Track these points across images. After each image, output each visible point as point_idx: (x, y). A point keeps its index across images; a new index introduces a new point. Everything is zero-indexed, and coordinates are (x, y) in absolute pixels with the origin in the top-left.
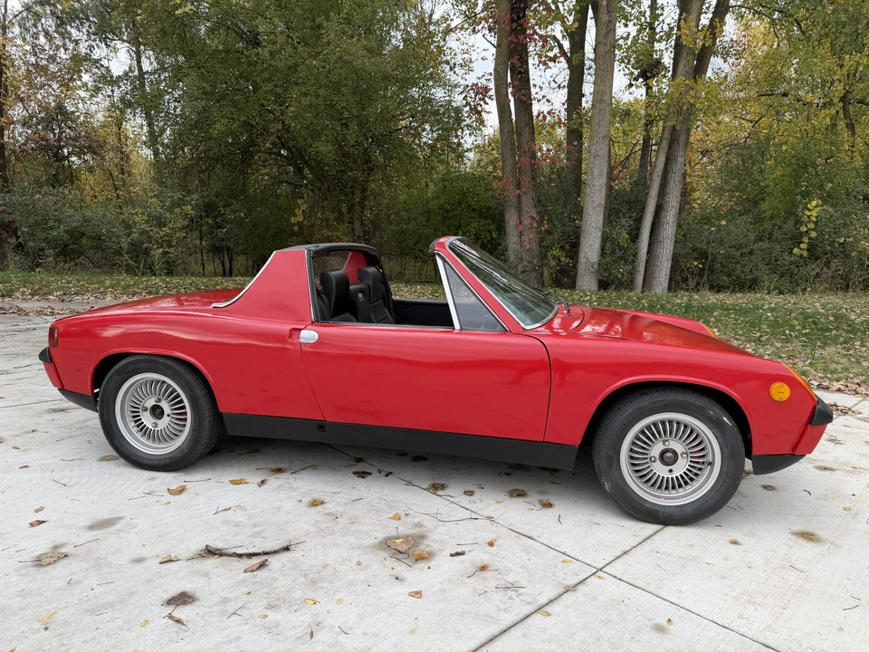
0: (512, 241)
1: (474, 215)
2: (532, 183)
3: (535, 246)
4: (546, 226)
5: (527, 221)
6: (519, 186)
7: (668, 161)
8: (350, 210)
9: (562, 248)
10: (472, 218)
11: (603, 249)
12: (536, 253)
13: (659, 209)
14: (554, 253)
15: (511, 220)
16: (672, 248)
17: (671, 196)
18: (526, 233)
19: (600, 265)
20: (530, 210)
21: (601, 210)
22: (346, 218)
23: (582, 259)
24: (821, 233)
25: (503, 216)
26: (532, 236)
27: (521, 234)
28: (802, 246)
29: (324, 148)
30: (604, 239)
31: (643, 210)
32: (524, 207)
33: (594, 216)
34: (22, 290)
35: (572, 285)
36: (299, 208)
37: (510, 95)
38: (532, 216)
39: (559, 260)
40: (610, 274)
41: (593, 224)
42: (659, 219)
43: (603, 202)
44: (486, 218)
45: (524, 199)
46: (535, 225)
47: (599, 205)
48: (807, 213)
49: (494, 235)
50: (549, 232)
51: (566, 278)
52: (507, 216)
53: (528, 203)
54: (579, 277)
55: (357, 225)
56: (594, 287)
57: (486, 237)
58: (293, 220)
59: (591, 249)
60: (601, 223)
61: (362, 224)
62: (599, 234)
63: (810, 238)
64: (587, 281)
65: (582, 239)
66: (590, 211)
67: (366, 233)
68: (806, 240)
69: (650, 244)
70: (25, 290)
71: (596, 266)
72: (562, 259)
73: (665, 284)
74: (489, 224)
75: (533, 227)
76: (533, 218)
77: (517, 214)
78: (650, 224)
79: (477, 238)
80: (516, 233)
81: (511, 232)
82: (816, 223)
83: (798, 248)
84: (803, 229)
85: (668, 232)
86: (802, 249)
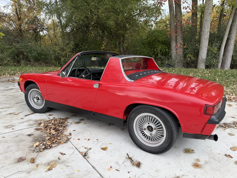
0: (173, 52)
1: (160, 43)
2: (181, 32)
3: (181, 54)
4: (186, 46)
5: (179, 45)
6: (176, 33)
8: (119, 44)
9: (192, 54)
10: (159, 44)
11: (207, 54)
12: (182, 56)
13: (228, 39)
14: (189, 56)
15: (173, 45)
16: (232, 53)
17: (233, 34)
18: (178, 49)
19: (206, 60)
20: (180, 41)
22: (118, 47)
23: (200, 57)
25: (170, 43)
26: (181, 50)
27: (176, 50)
29: (111, 23)
30: (208, 51)
31: (222, 40)
32: (178, 40)
33: (205, 42)
34: (18, 73)
35: (196, 67)
36: (103, 44)
37: (173, 2)
39: (191, 58)
40: (210, 63)
41: (205, 45)
42: (228, 43)
43: (208, 37)
44: (164, 45)
45: (178, 37)
46: (182, 46)
47: (207, 39)
49: (167, 50)
50: (187, 49)
51: (193, 64)
52: (172, 43)
54: (198, 64)
55: (121, 49)
56: (204, 67)
57: (164, 51)
58: (102, 48)
59: (203, 54)
60: (208, 45)
61: (123, 48)
62: (206, 49)
65: (200, 50)
66: (204, 40)
67: (124, 51)
69: (224, 52)
70: (19, 73)
71: (205, 60)
72: (192, 58)
73: (229, 66)
74: (165, 46)
75: (181, 47)
76: (181, 44)
77: (175, 43)
78: (225, 45)
79: (161, 51)
80: (175, 49)
81: (173, 49)
85: (231, 47)
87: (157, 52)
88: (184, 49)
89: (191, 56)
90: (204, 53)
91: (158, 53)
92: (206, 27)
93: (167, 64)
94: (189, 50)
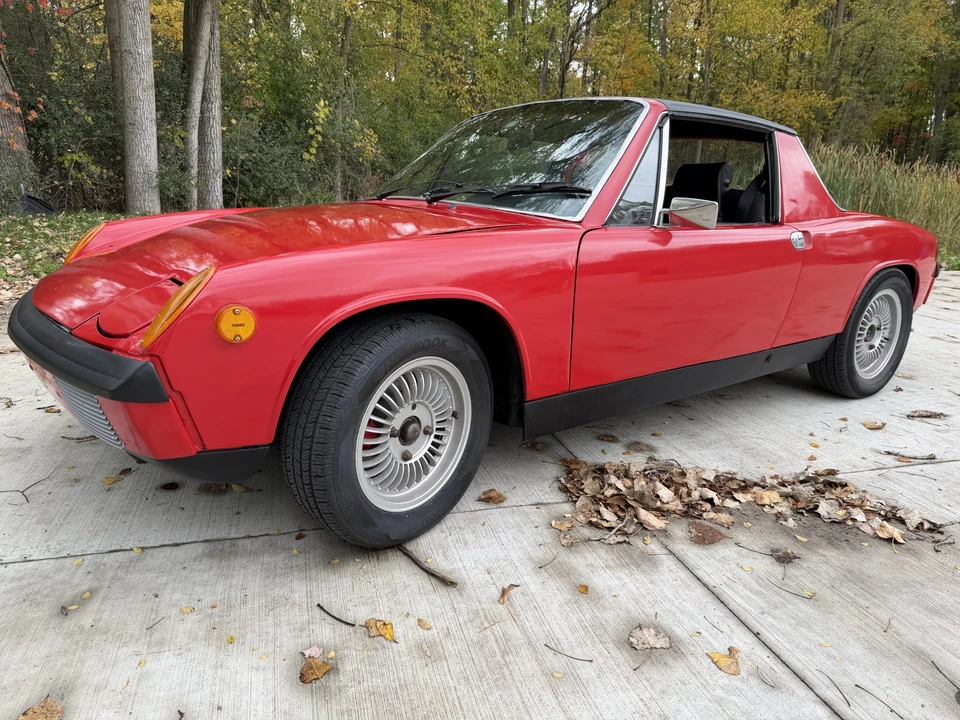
3: (22, 147)
20: (1, 83)
23: (136, 167)
24: (325, 137)
28: (312, 150)
33: (146, 103)
38: (6, 95)
41: (147, 115)
43: (153, 82)
46: (18, 110)
47: (151, 87)
48: (315, 114)
56: (158, 207)
59: (145, 151)
60: (155, 113)
62: (155, 131)
63: (318, 142)
68: (314, 144)
72: (91, 168)
73: (220, 198)
76: (9, 98)
82: (322, 125)
83: (308, 151)
84: (311, 131)
85: (216, 129)
86: (311, 154)
88: (35, 131)
89: (85, 159)
93: (29, 196)
94: (66, 129)
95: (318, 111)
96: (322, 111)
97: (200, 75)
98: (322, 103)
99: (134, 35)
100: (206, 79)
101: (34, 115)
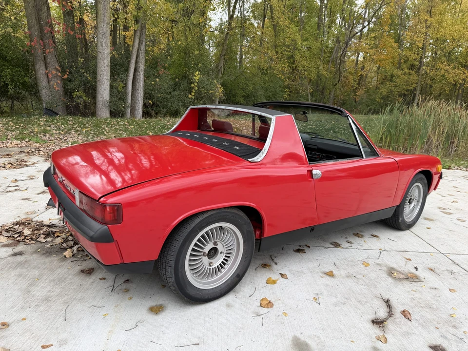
0: (43, 83)
2: (54, 45)
3: (60, 89)
5: (54, 72)
7: (140, 43)
10: (5, 66)
12: (62, 93)
13: (136, 70)
14: (78, 93)
15: (41, 71)
16: (143, 93)
20: (54, 64)
21: (108, 69)
23: (99, 98)
24: (199, 88)
27: (49, 80)
28: (193, 94)
30: (111, 87)
31: (127, 70)
32: (48, 61)
33: (105, 72)
35: (94, 114)
38: (56, 68)
39: (81, 98)
40: (117, 108)
41: (105, 77)
42: (136, 76)
43: (109, 64)
45: (49, 56)
46: (59, 74)
47: (107, 66)
48: (194, 78)
49: (27, 80)
50: (70, 81)
52: (37, 67)
53: (52, 60)
54: (98, 110)
56: (108, 115)
57: (19, 80)
59: (104, 92)
60: (109, 76)
62: (109, 83)
63: (195, 90)
64: (104, 113)
65: (98, 86)
66: (103, 68)
68: (194, 91)
69: (133, 90)
71: (108, 103)
72: (84, 98)
73: (141, 113)
74: (20, 71)
75: (58, 76)
76: (57, 70)
77: (44, 66)
78: (132, 79)
79: (12, 81)
80: (45, 79)
81: (42, 79)
82: (197, 83)
83: (191, 94)
84: (192, 85)
85: (141, 84)
86: (192, 95)
87: (4, 82)
88: (66, 82)
89: (82, 94)
90: (105, 90)
91: (7, 84)
92: (104, 45)
93: (46, 109)
94: (77, 82)
95: (195, 76)
96: (197, 76)
97: (133, 61)
98: (197, 73)
99: (102, 46)
100: (136, 62)
101: (66, 76)
